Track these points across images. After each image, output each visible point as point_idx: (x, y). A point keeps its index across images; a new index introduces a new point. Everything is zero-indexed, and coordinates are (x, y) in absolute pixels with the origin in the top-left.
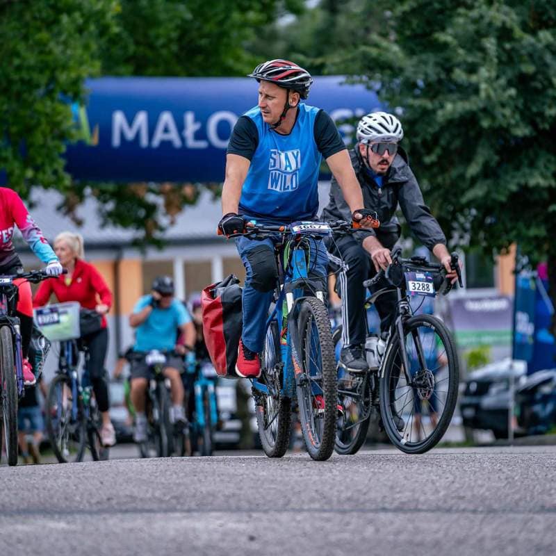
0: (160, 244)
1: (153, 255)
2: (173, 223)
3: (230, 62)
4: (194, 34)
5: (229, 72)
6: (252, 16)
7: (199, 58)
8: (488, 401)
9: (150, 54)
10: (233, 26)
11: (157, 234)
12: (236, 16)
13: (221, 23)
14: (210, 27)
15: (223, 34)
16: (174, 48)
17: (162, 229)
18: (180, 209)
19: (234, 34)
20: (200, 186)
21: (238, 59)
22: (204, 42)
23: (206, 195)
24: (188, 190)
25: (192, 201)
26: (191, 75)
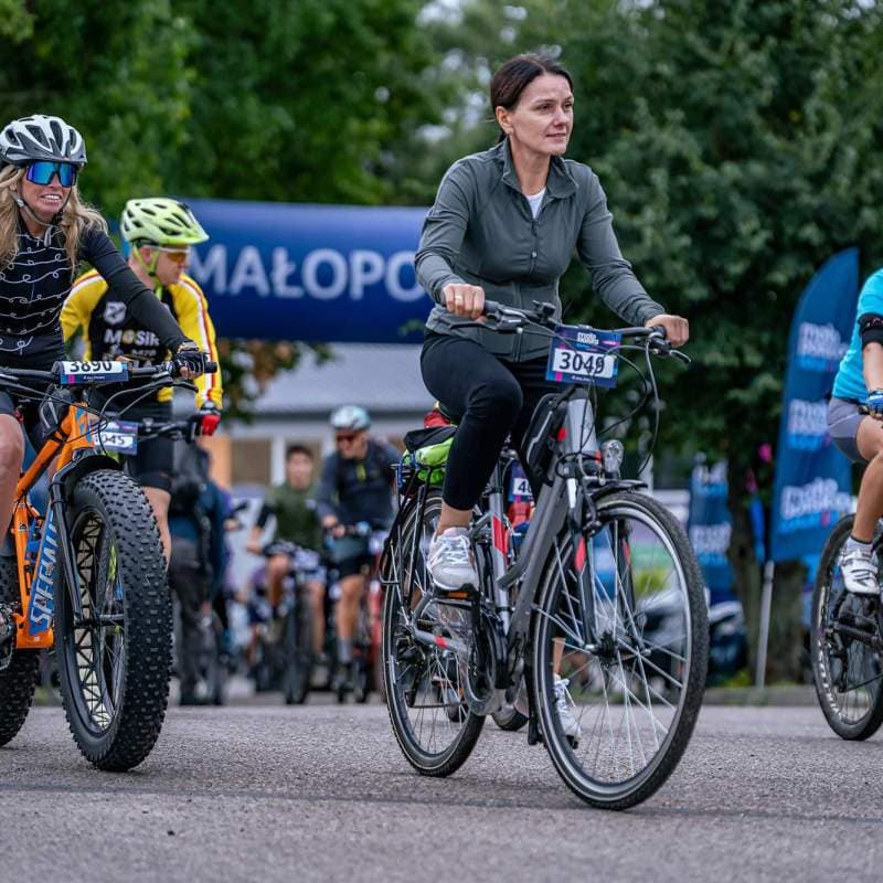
0: (248, 418)
1: (240, 431)
2: (262, 391)
3: (345, 185)
4: (298, 147)
5: (341, 199)
6: (377, 126)
7: (305, 179)
8: (661, 640)
9: (240, 169)
10: (350, 139)
11: (244, 405)
12: (354, 125)
13: (334, 133)
14: (320, 139)
15: (336, 149)
16: (274, 163)
17: (250, 398)
18: (272, 373)
19: (352, 148)
20: (301, 346)
21: (357, 181)
22: (312, 158)
23: (308, 357)
24: (284, 350)
25: (290, 364)
26: (293, 199)
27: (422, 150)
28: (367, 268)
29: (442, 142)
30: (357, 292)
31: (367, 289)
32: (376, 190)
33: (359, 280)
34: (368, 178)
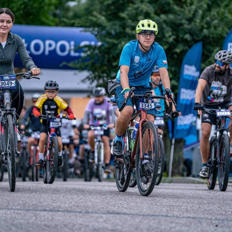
3: (44, 19)
4: (29, 7)
5: (43, 24)
7: (31, 17)
10: (45, 5)
13: (40, 3)
14: (36, 5)
15: (41, 8)
16: (21, 12)
19: (46, 8)
21: (47, 18)
22: (33, 11)
26: (27, 24)
27: (68, 9)
28: (50, 45)
29: (74, 6)
30: (47, 53)
31: (50, 52)
32: (53, 21)
33: (48, 49)
34: (51, 18)
